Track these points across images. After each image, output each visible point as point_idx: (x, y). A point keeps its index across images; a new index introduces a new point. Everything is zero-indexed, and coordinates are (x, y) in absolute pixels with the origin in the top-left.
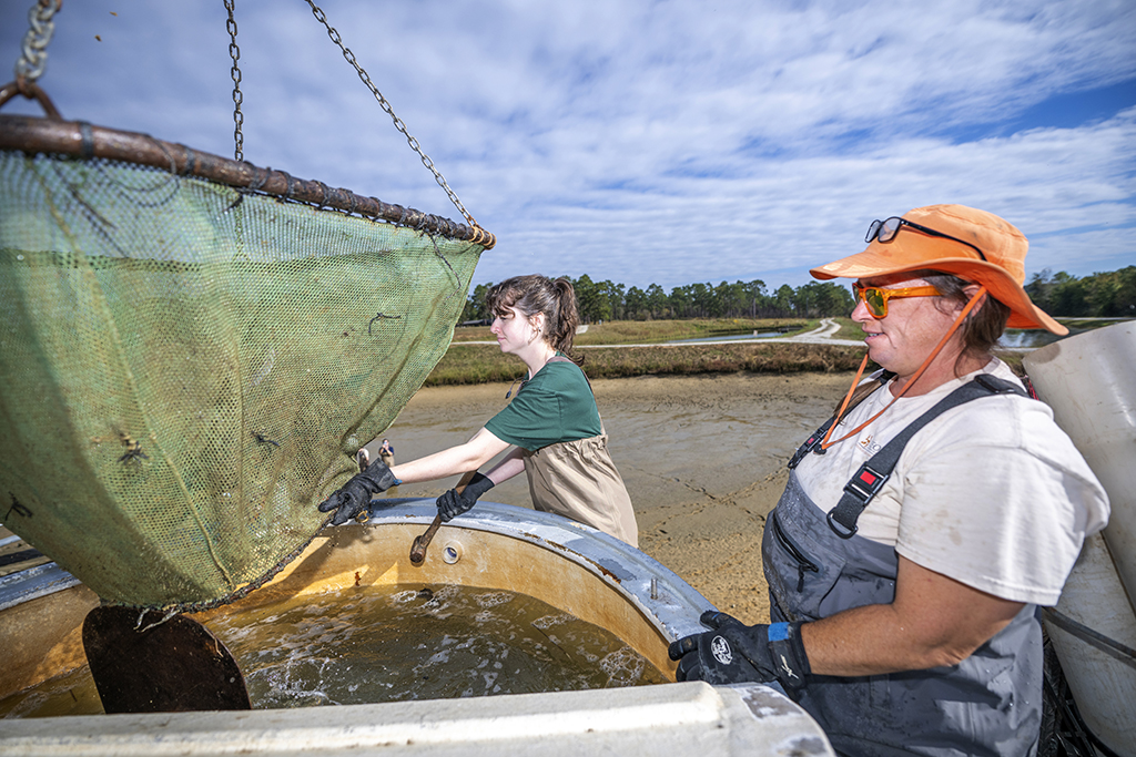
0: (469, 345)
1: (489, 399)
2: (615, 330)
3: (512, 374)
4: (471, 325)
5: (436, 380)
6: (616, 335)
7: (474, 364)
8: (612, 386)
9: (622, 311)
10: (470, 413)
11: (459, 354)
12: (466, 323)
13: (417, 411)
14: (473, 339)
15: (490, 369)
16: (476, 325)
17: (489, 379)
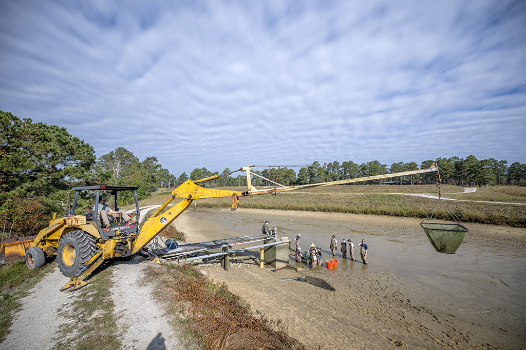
0: (396, 195)
1: (411, 227)
2: (503, 192)
3: (426, 214)
4: (388, 184)
5: (377, 211)
6: (505, 195)
7: (400, 205)
8: (517, 233)
9: (505, 179)
10: (400, 233)
11: (390, 199)
12: (385, 182)
13: (368, 226)
14: (392, 192)
15: (411, 209)
16: (391, 184)
17: (410, 215)
